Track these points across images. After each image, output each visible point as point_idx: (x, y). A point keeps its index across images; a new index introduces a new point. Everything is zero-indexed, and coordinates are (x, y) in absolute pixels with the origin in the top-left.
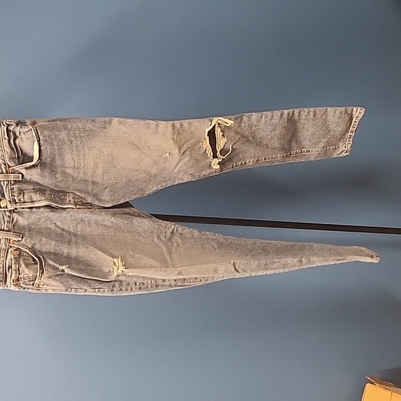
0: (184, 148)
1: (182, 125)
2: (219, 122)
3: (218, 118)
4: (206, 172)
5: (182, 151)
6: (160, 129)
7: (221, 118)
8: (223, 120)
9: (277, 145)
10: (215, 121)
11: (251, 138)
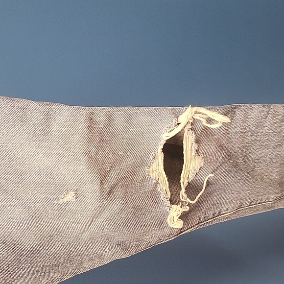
0: (111, 180)
1: (110, 119)
2: (197, 117)
3: (195, 109)
4: (153, 238)
5: (107, 187)
6: (55, 127)
7: (202, 110)
8: (203, 114)
9: (275, 176)
10: (187, 114)
11: (240, 160)
